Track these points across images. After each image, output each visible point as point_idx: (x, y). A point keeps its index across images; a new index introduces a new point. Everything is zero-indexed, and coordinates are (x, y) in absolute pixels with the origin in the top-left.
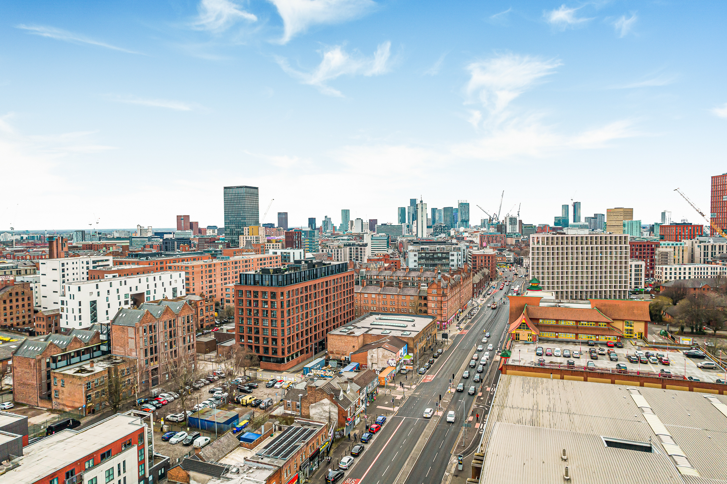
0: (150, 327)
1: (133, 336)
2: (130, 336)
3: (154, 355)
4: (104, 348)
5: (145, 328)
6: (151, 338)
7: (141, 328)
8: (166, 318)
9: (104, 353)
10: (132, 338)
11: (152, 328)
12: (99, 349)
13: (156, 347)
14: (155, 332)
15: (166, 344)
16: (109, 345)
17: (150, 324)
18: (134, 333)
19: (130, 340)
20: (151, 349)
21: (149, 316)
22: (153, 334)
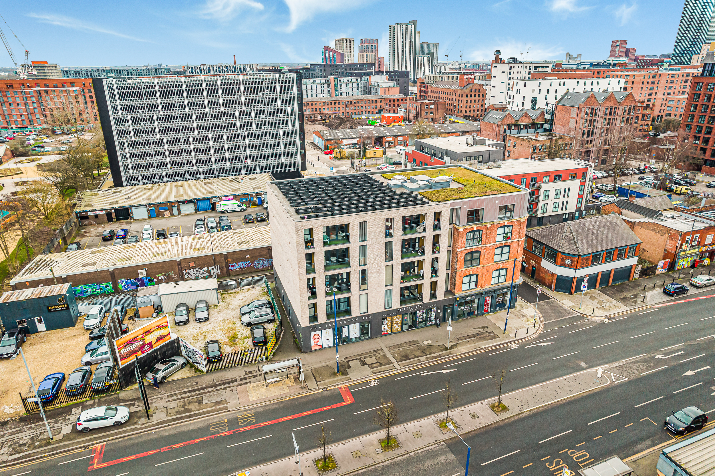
0: (592, 110)
1: (575, 116)
2: (572, 116)
3: (590, 138)
4: (547, 126)
5: (587, 110)
6: (591, 121)
7: (583, 109)
8: (609, 104)
9: (546, 130)
10: (573, 118)
11: (593, 112)
12: (542, 127)
13: (593, 131)
14: (595, 116)
15: (602, 131)
16: (551, 124)
17: (593, 107)
18: (576, 113)
19: (571, 119)
20: (589, 131)
21: (593, 99)
22: (593, 117)
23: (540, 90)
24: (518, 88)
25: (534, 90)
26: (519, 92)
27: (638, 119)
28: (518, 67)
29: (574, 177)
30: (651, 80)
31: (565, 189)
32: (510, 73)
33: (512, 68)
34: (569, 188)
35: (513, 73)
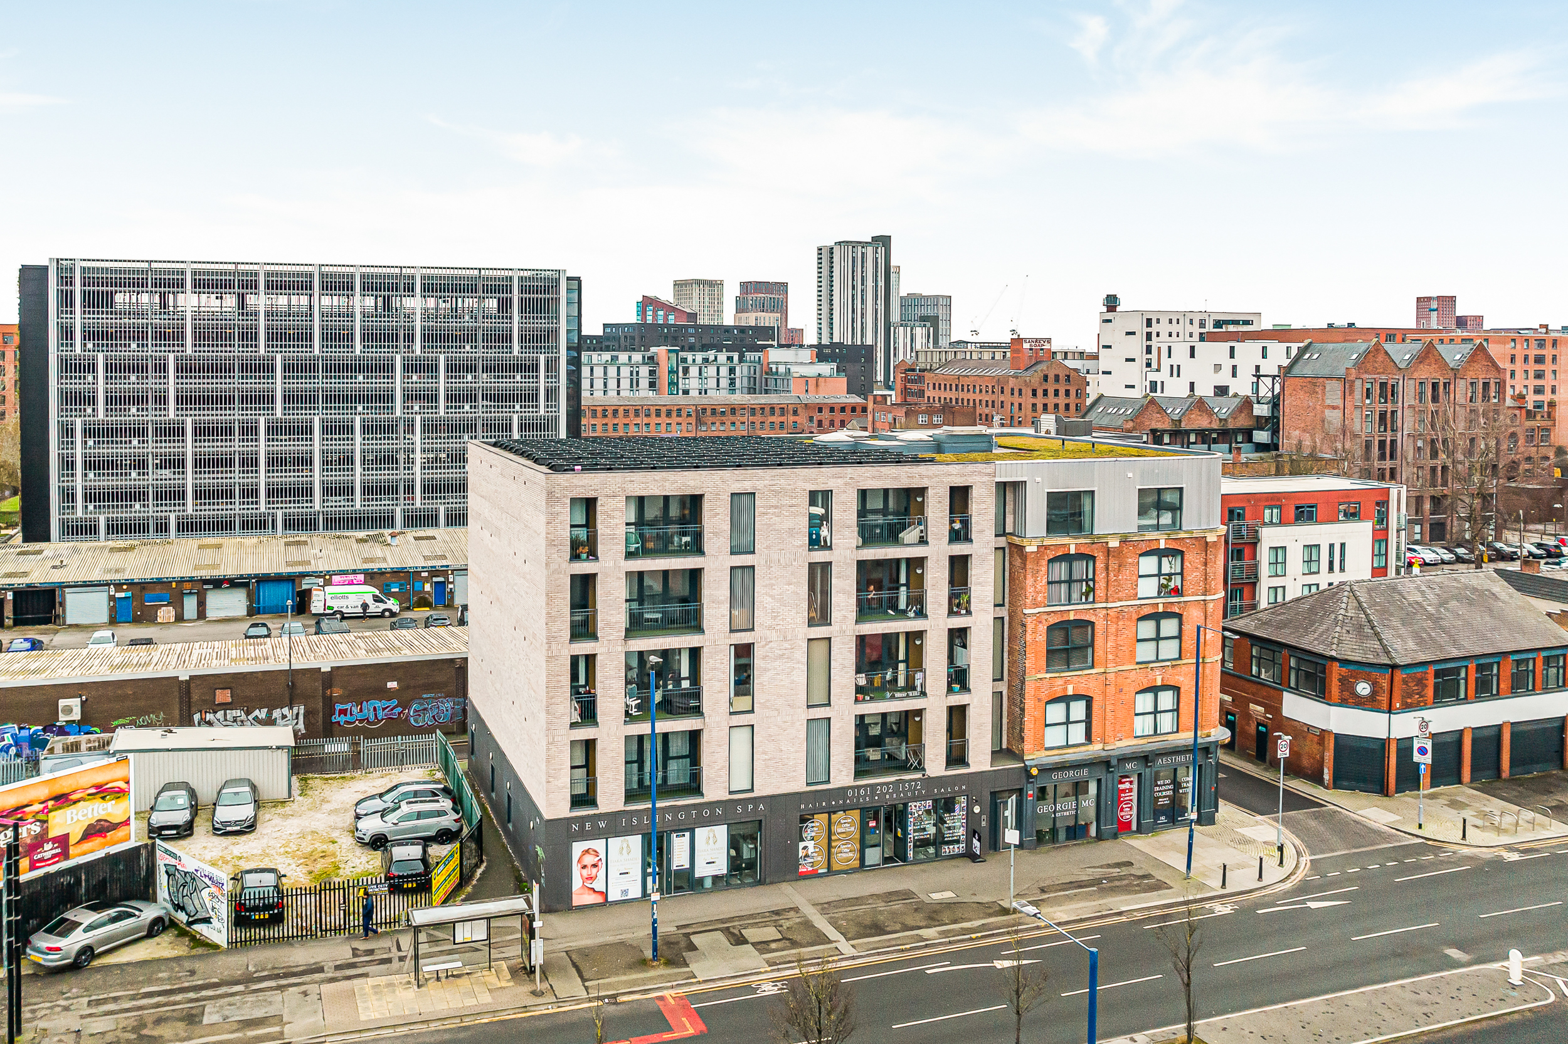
0: (1383, 385)
1: (1340, 403)
2: (1328, 402)
3: (1388, 464)
4: (1262, 436)
5: (1369, 386)
6: (1383, 416)
7: (1358, 383)
8: (1426, 373)
9: (1261, 447)
10: (1334, 408)
11: (1388, 391)
12: (1249, 439)
13: (1393, 442)
14: (1394, 402)
15: (1420, 444)
16: (1275, 431)
17: (1383, 378)
18: (1340, 393)
19: (1327, 412)
20: (1382, 444)
21: (1380, 358)
22: (1390, 407)
23: (1234, 367)
24: (1174, 361)
25: (1218, 367)
26: (1175, 371)
27: (1516, 442)
28: (1171, 321)
29: (1354, 515)
30: (1534, 352)
31: (1332, 546)
32: (1149, 336)
33: (1154, 322)
34: (1343, 545)
35: (1158, 335)
